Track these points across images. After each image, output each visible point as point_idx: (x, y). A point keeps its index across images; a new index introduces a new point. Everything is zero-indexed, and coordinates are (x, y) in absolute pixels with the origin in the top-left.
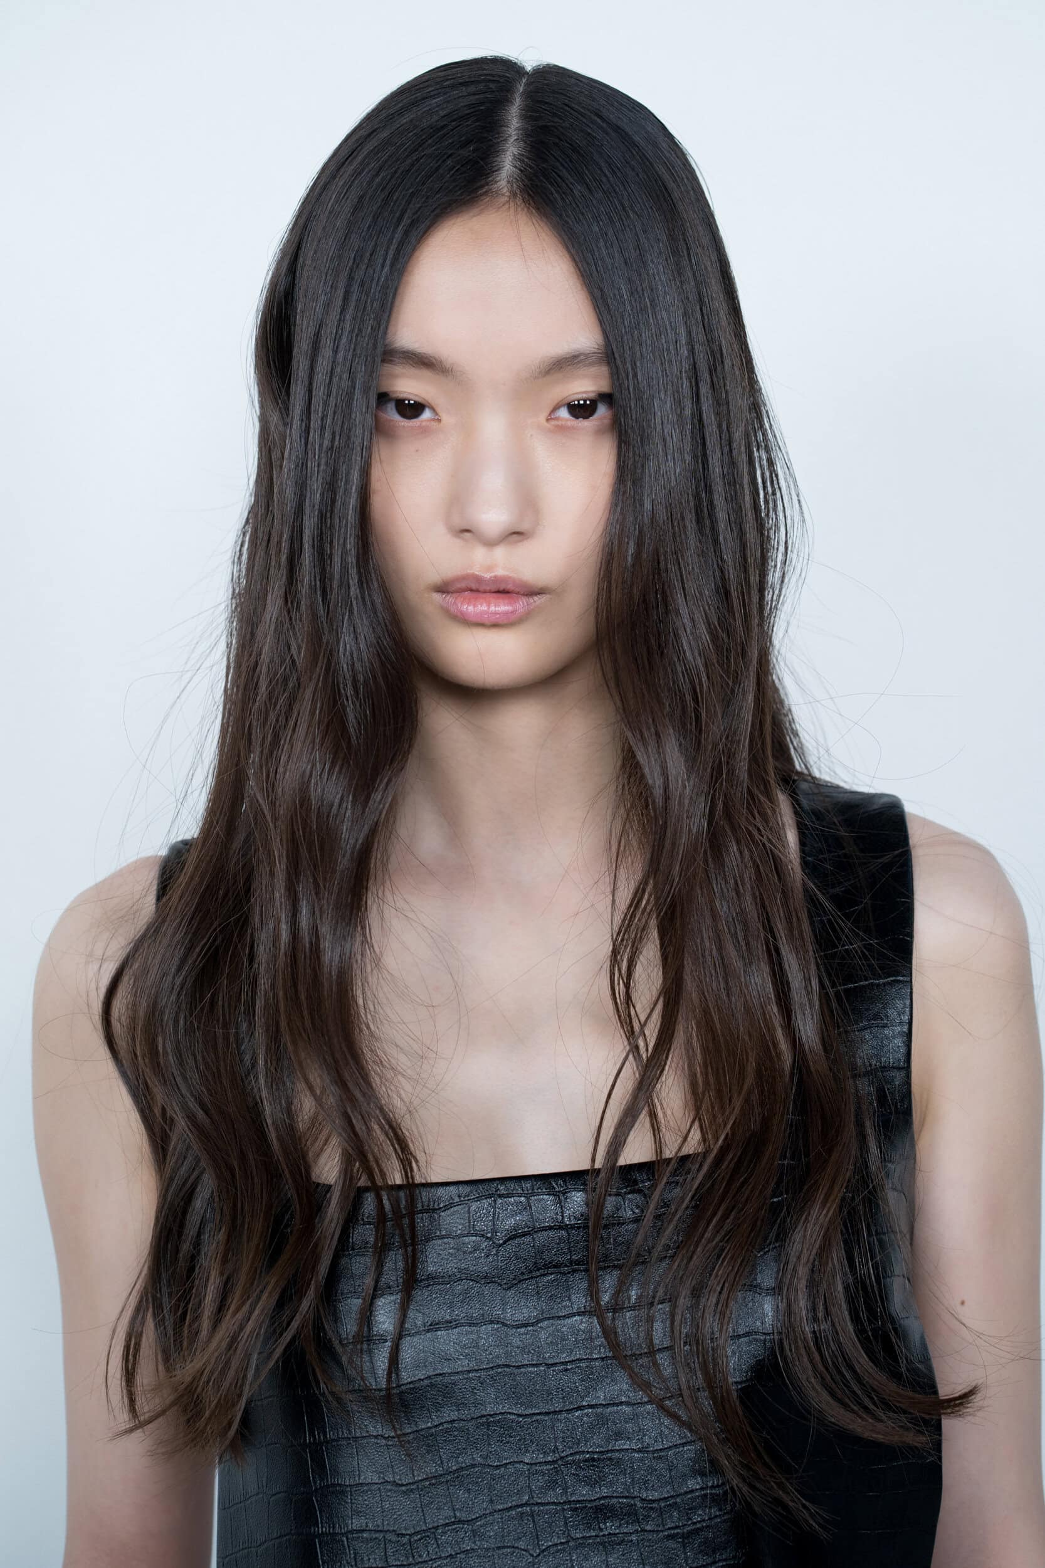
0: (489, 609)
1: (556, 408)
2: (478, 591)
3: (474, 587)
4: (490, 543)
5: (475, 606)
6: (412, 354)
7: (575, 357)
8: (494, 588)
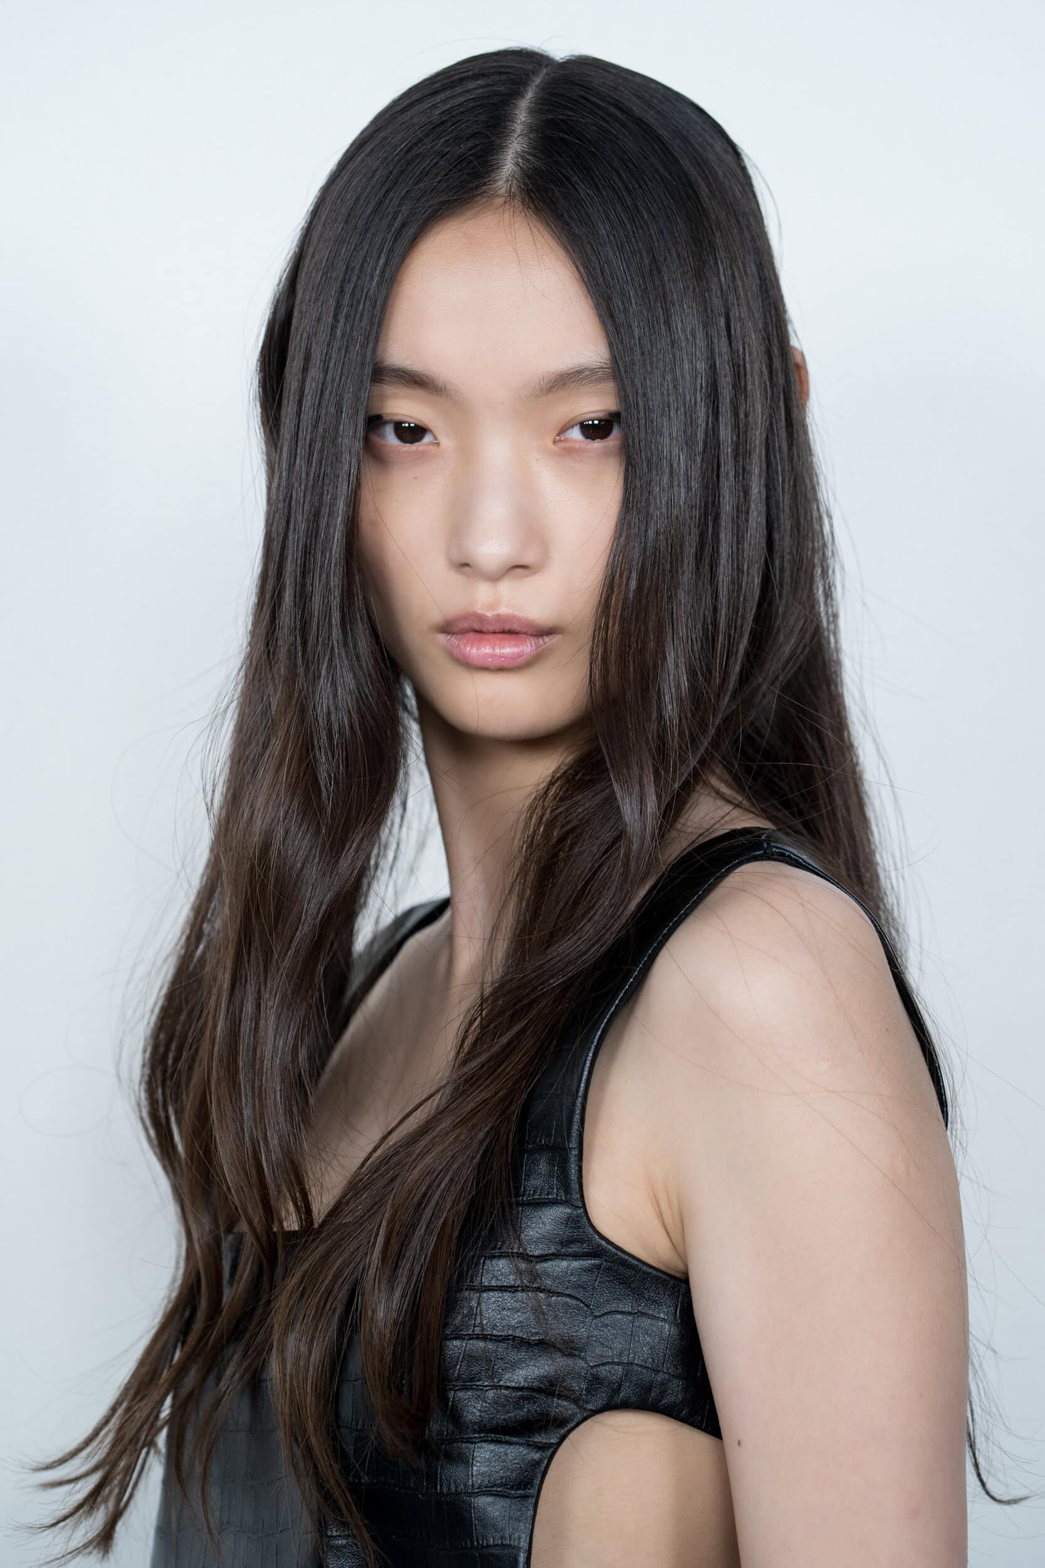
0: (494, 651)
1: (563, 430)
2: (480, 632)
3: (476, 626)
4: (495, 578)
5: (478, 649)
6: (404, 372)
7: (579, 372)
8: (497, 627)
